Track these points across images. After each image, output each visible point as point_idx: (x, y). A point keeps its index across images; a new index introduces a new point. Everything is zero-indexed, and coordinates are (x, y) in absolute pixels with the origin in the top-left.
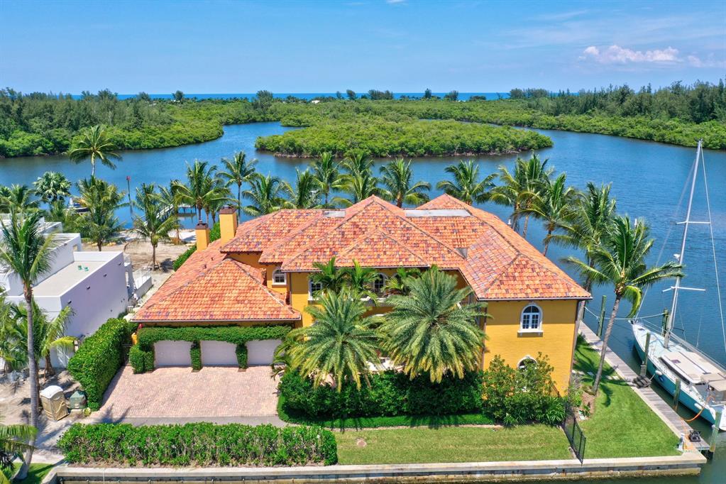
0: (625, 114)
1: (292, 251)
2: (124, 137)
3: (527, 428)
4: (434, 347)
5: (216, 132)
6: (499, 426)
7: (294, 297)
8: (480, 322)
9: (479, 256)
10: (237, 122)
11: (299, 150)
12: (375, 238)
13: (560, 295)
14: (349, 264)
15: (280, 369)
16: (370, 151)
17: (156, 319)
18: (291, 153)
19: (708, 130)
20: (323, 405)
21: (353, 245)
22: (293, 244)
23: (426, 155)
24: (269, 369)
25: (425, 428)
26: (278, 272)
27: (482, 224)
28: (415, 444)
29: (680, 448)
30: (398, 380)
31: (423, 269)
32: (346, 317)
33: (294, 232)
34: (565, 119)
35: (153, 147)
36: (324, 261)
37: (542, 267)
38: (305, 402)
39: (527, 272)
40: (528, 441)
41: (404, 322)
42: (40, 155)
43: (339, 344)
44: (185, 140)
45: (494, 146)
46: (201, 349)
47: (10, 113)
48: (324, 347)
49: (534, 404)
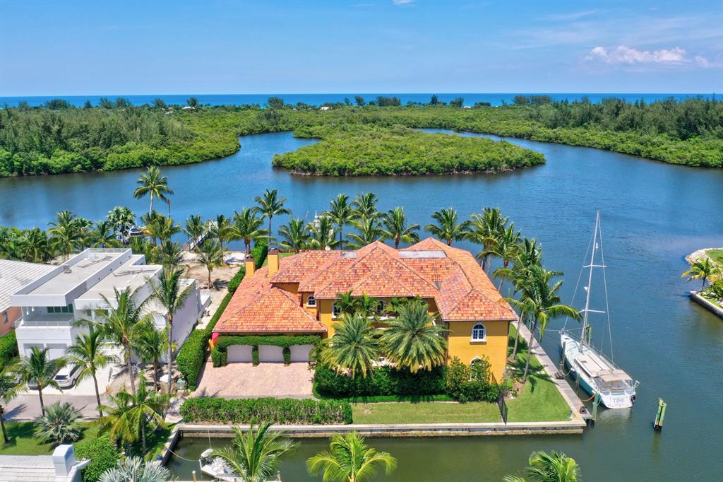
0: (619, 129)
1: (320, 283)
2: (153, 154)
3: (475, 403)
4: (413, 352)
5: (234, 147)
6: (456, 402)
7: (322, 316)
8: (445, 335)
9: (448, 288)
10: (251, 133)
11: (313, 169)
12: (378, 275)
13: (496, 318)
14: (360, 294)
15: (314, 364)
16: (377, 170)
17: (229, 330)
18: (305, 171)
19: (691, 147)
20: (343, 388)
21: (362, 280)
22: (321, 278)
23: (428, 173)
24: (307, 364)
25: (409, 403)
26: (310, 298)
27: (454, 264)
28: (402, 412)
29: (571, 417)
30: (391, 372)
31: (410, 298)
32: (358, 332)
33: (321, 268)
34: (562, 132)
35: (179, 163)
36: (343, 292)
37: (487, 299)
38: (332, 385)
39: (477, 302)
40: (474, 411)
41: (396, 334)
42: (79, 172)
43: (353, 348)
44: (207, 156)
45: (489, 165)
46: (259, 351)
47: (51, 133)
48: (343, 350)
49: (478, 388)
